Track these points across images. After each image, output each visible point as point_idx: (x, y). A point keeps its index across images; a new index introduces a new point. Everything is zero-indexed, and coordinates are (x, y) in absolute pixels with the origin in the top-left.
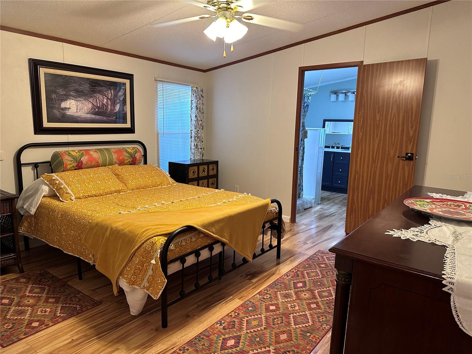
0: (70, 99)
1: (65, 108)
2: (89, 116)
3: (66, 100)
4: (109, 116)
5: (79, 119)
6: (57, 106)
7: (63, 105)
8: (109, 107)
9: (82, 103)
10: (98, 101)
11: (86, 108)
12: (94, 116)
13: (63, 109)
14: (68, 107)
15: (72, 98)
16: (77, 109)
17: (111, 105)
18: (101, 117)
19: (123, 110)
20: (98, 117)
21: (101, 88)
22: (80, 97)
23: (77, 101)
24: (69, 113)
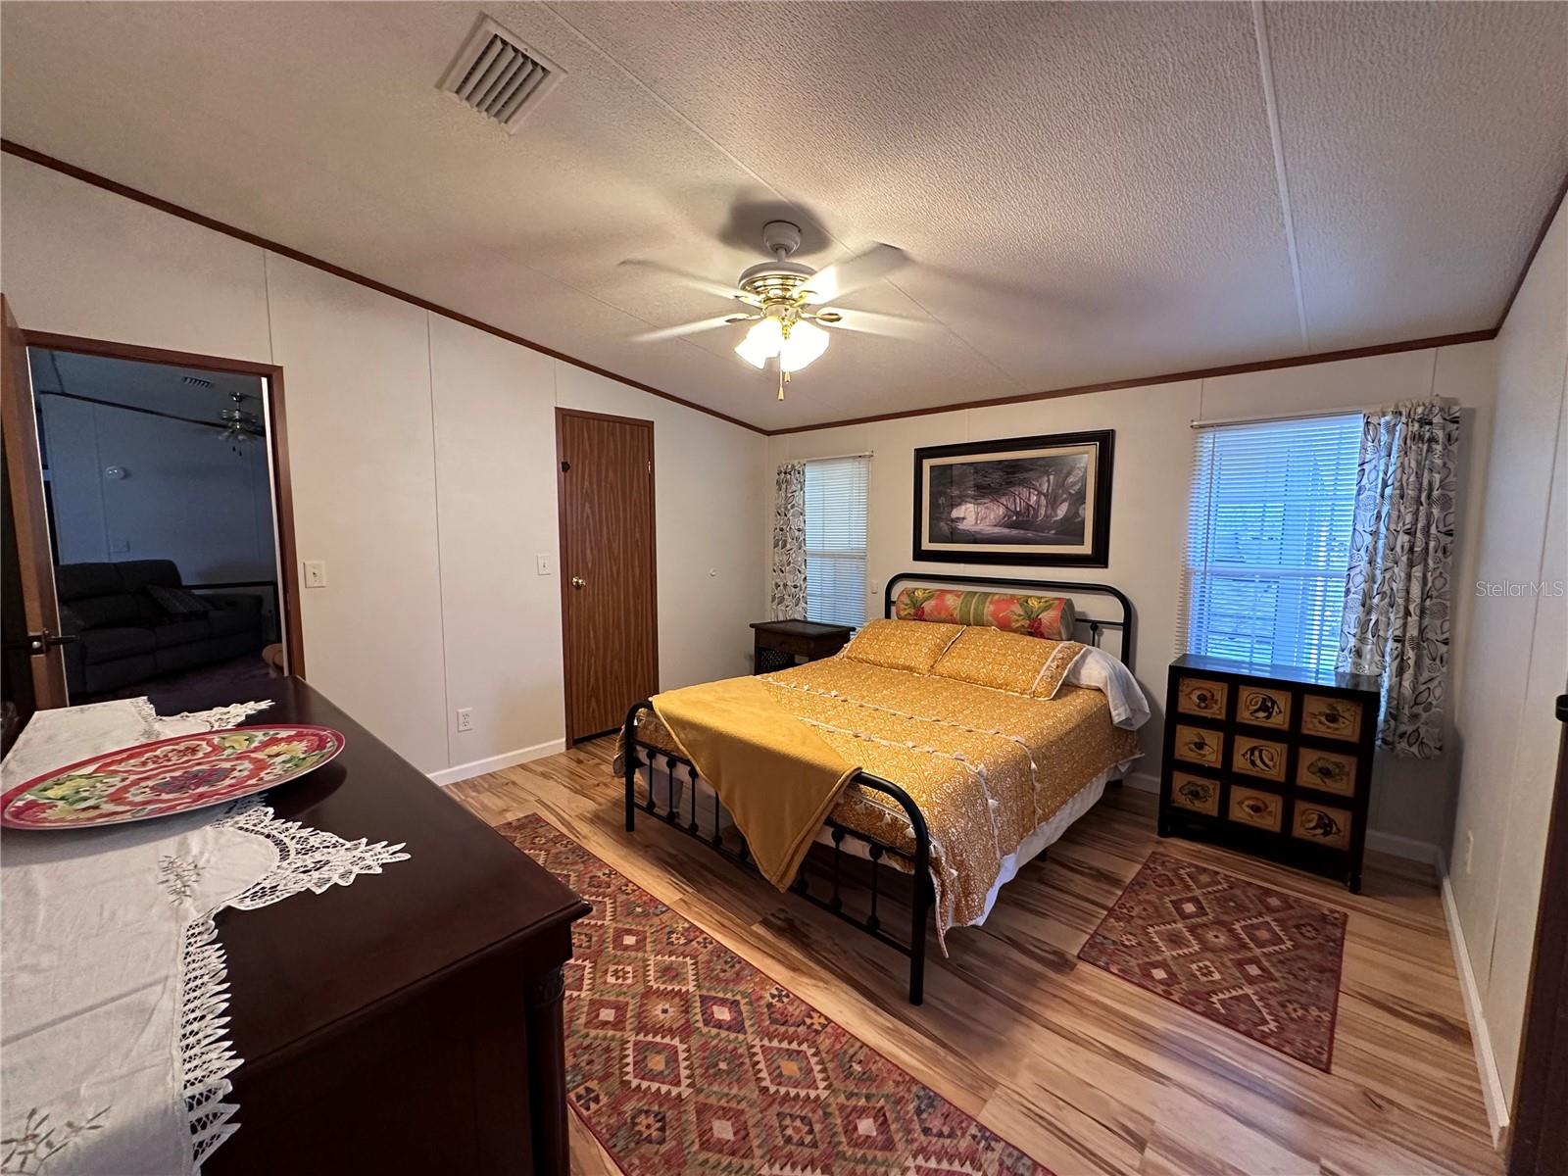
0: (966, 502)
1: (958, 518)
2: (997, 530)
3: (960, 504)
4: (1041, 528)
5: (978, 536)
6: (945, 515)
7: (955, 513)
8: (1042, 511)
9: (987, 508)
10: (1018, 501)
11: (992, 517)
12: (1006, 531)
13: (953, 520)
14: (962, 516)
15: (969, 500)
16: (977, 519)
17: (1047, 507)
18: (1022, 532)
19: (1077, 514)
20: (1014, 532)
21: (1026, 475)
22: (983, 497)
23: (978, 504)
24: (961, 526)
